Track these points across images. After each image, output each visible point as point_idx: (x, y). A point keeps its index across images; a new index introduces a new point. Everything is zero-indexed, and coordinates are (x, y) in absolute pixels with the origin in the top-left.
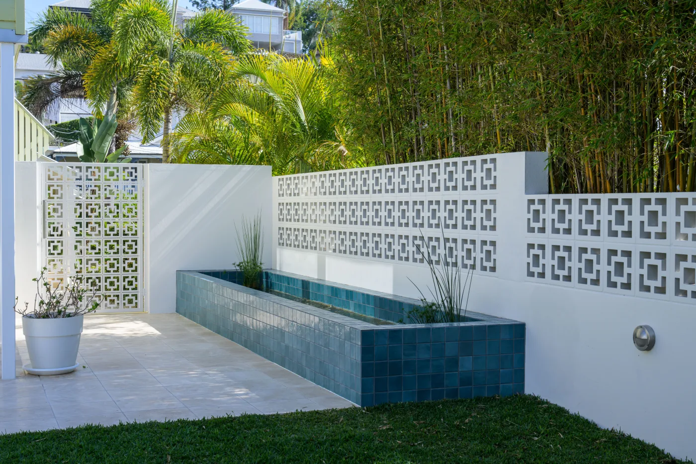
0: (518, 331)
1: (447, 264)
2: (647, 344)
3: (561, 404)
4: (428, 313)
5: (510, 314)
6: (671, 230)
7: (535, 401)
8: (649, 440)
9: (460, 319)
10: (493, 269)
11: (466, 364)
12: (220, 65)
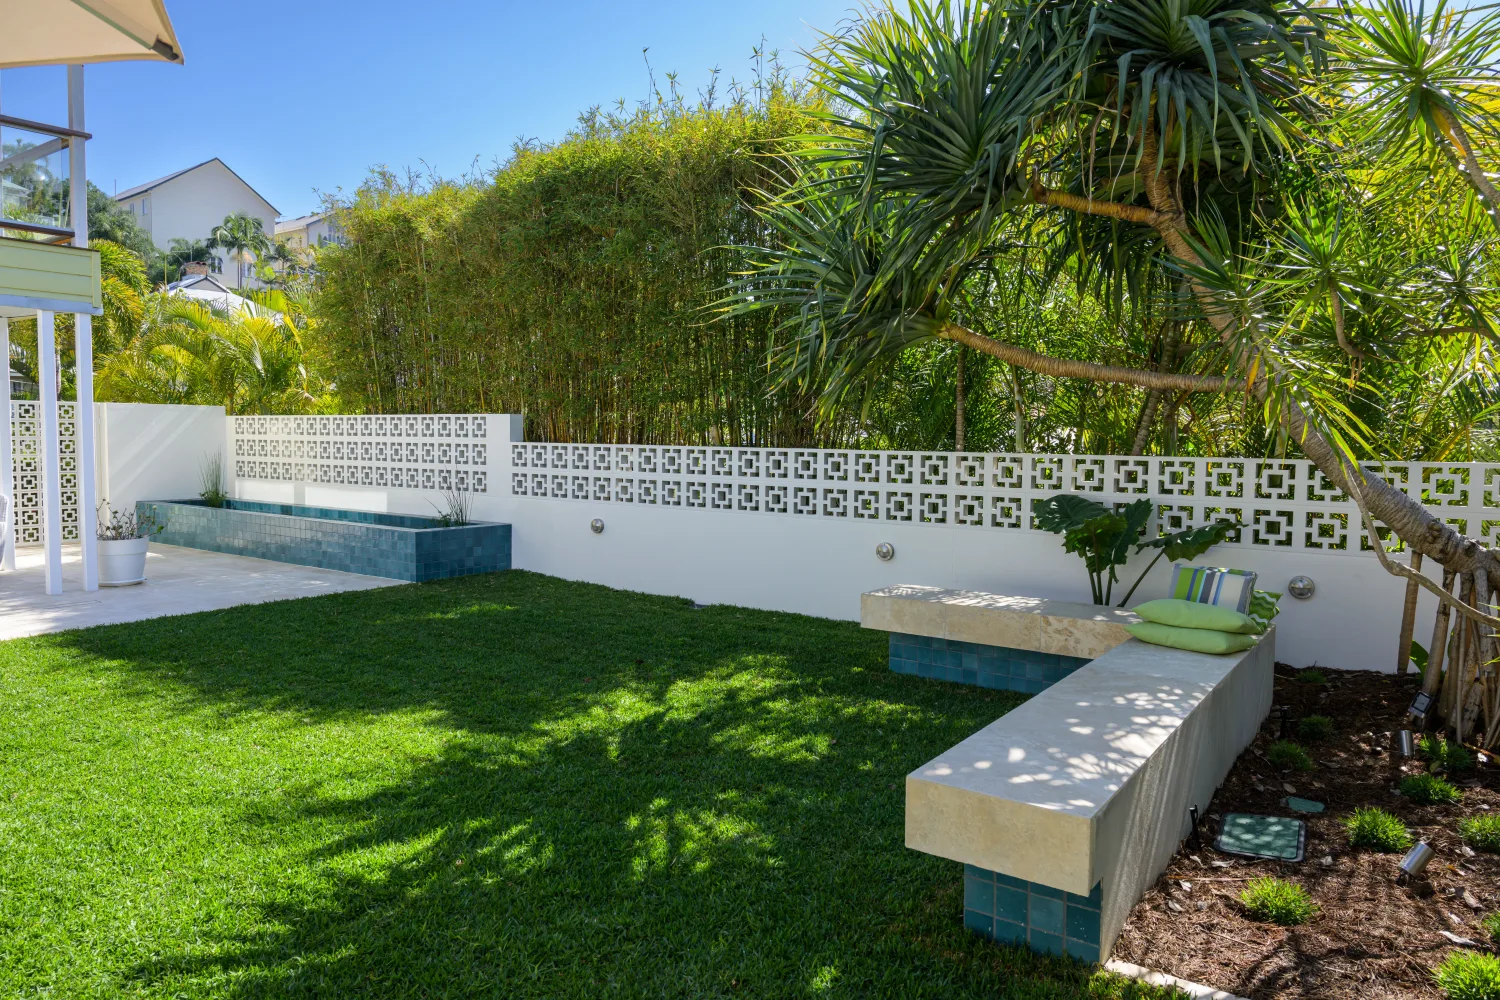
0: (508, 528)
1: (459, 489)
2: (598, 529)
3: (539, 572)
4: (445, 522)
5: (499, 519)
6: (613, 465)
7: (521, 573)
8: (600, 583)
9: (463, 524)
10: (484, 490)
11: (478, 551)
12: (120, 300)
